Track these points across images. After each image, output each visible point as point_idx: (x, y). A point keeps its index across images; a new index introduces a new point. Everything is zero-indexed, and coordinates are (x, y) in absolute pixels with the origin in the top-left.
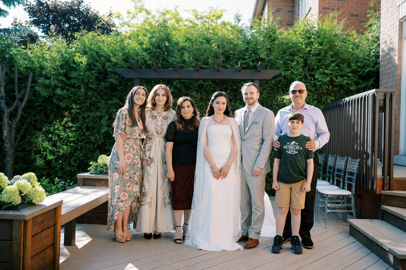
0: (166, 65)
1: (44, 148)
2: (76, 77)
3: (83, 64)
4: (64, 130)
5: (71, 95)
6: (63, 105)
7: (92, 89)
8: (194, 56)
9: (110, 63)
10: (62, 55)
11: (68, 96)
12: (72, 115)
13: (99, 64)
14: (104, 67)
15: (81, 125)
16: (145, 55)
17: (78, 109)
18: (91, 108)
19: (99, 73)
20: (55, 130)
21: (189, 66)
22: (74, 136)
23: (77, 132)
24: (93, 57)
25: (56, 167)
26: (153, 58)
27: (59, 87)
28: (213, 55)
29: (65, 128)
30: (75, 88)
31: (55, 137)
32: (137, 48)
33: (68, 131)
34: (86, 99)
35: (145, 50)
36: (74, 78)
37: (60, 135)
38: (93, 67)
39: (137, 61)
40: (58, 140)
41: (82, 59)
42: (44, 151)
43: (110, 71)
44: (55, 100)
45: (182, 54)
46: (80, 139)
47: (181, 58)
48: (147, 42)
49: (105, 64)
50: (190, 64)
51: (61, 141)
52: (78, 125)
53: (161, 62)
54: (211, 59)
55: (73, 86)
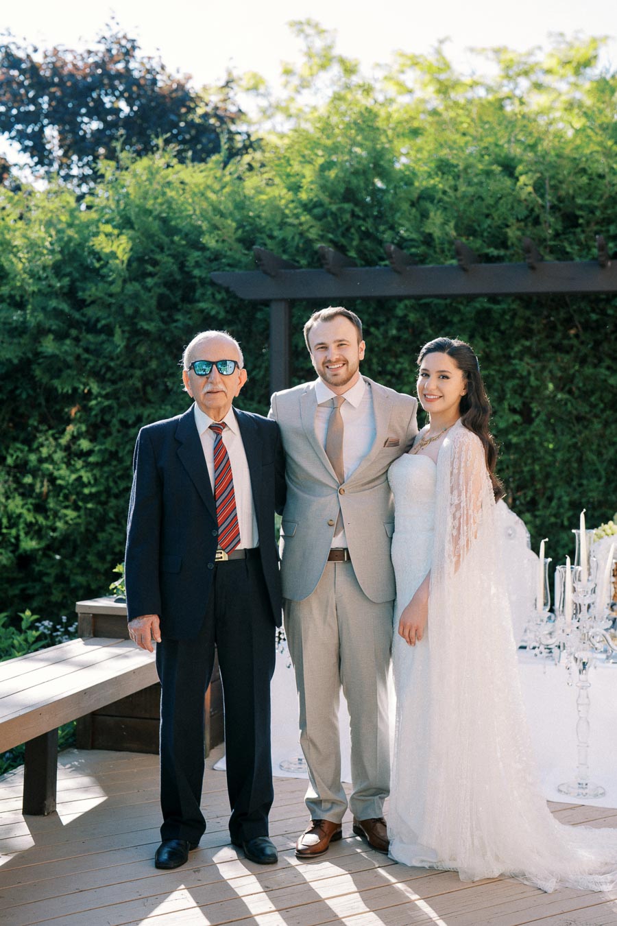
0: (373, 251)
1: (10, 518)
2: (101, 298)
3: (117, 258)
4: (69, 460)
5: (86, 356)
6: (63, 387)
7: (147, 333)
8: (459, 219)
9: (199, 253)
10: (58, 232)
11: (78, 357)
12: (89, 416)
13: (166, 259)
14: (182, 266)
15: (118, 445)
16: (306, 222)
17: (107, 397)
18: (145, 393)
19: (166, 284)
20: (41, 461)
21: (443, 251)
22: (96, 480)
23: (106, 469)
24: (150, 236)
25: (47, 574)
26: (333, 231)
27: (50, 331)
28: (523, 212)
29: (72, 453)
30: (99, 332)
31: (42, 482)
32: (283, 202)
33: (79, 464)
34: (132, 366)
35: (308, 207)
36: (93, 302)
37: (56, 479)
38: (150, 268)
39: (284, 241)
40: (49, 491)
41: (116, 244)
42: (10, 527)
43: (200, 278)
44: (38, 373)
45: (424, 215)
46: (115, 491)
47: (418, 230)
48: (312, 182)
49: (185, 255)
50: (446, 246)
51: (58, 495)
52: (109, 444)
53: (355, 243)
54: (514, 228)
55: (92, 328)
